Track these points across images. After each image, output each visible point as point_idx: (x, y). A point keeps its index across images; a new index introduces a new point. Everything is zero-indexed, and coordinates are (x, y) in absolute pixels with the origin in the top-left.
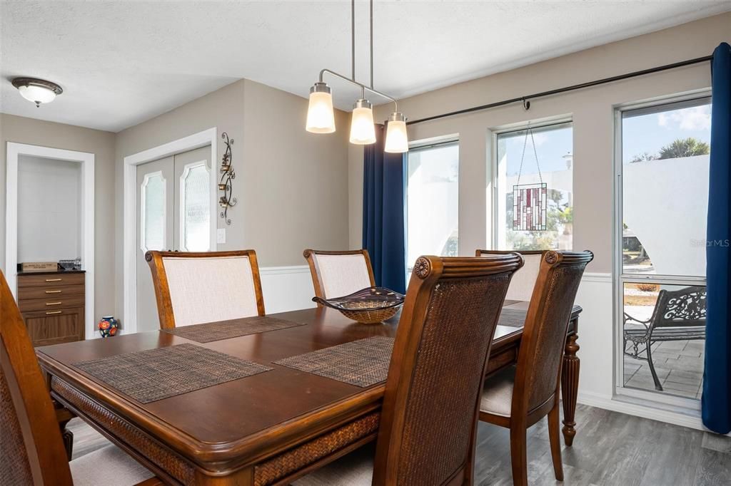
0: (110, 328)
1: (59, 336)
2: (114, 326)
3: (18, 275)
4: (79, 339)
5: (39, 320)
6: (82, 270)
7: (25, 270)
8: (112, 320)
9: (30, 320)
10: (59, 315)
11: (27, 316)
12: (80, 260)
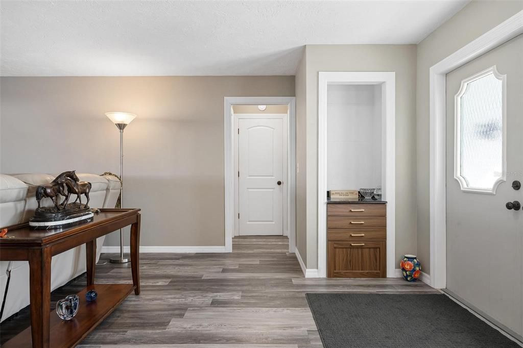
0: (414, 270)
1: (362, 270)
2: (417, 269)
3: (328, 204)
4: (381, 276)
5: (345, 249)
6: (383, 200)
7: (334, 198)
8: (415, 260)
9: (337, 250)
10: (362, 247)
11: (335, 245)
12: (380, 189)
